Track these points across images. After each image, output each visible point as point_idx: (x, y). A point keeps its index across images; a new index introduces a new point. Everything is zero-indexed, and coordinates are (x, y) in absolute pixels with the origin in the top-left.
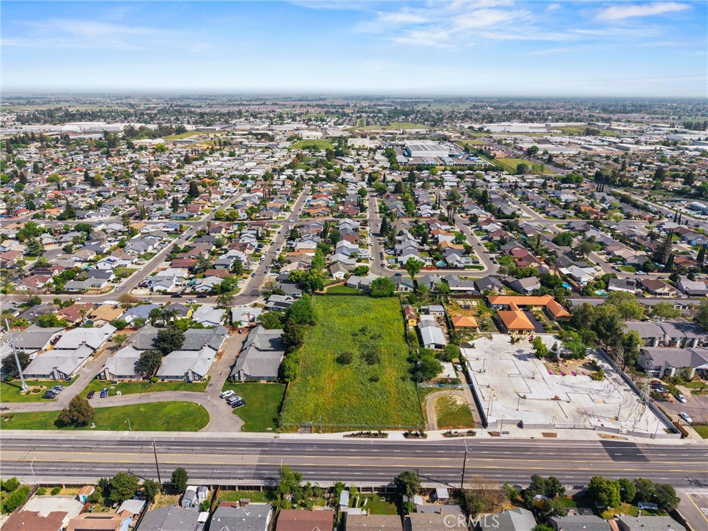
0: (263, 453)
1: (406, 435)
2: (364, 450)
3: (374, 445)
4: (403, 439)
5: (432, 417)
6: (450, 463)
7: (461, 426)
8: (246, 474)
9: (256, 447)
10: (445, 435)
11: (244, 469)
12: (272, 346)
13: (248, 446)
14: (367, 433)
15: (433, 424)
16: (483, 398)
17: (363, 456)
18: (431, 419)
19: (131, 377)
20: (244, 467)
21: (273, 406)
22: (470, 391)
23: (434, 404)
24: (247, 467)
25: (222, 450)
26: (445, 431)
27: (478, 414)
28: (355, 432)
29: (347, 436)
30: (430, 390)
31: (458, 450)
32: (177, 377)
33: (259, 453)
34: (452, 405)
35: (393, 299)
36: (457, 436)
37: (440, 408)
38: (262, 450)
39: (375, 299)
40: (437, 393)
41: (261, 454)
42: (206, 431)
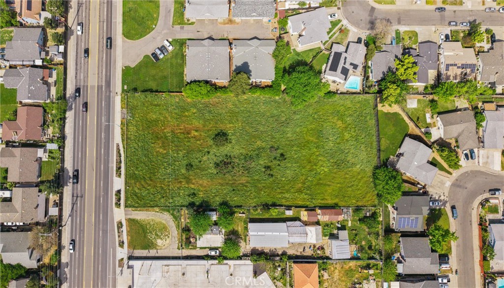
0: (100, 88)
1: (119, 192)
2: (102, 159)
3: (108, 167)
4: (116, 189)
5: (141, 215)
6: (89, 222)
7: (129, 238)
8: (80, 80)
9: (106, 81)
11: (84, 78)
13: (106, 75)
15: (131, 215)
16: (168, 266)
17: (97, 158)
18: (138, 214)
20: (86, 77)
21: (153, 85)
22: (177, 255)
23: (158, 220)
24: (86, 79)
25: (103, 58)
26: (124, 223)
27: (145, 255)
29: (118, 145)
30: (176, 218)
31: (103, 231)
33: (100, 84)
34: (157, 235)
36: (118, 232)
37: (152, 223)
38: (102, 86)
41: (98, 86)
42: (123, 41)
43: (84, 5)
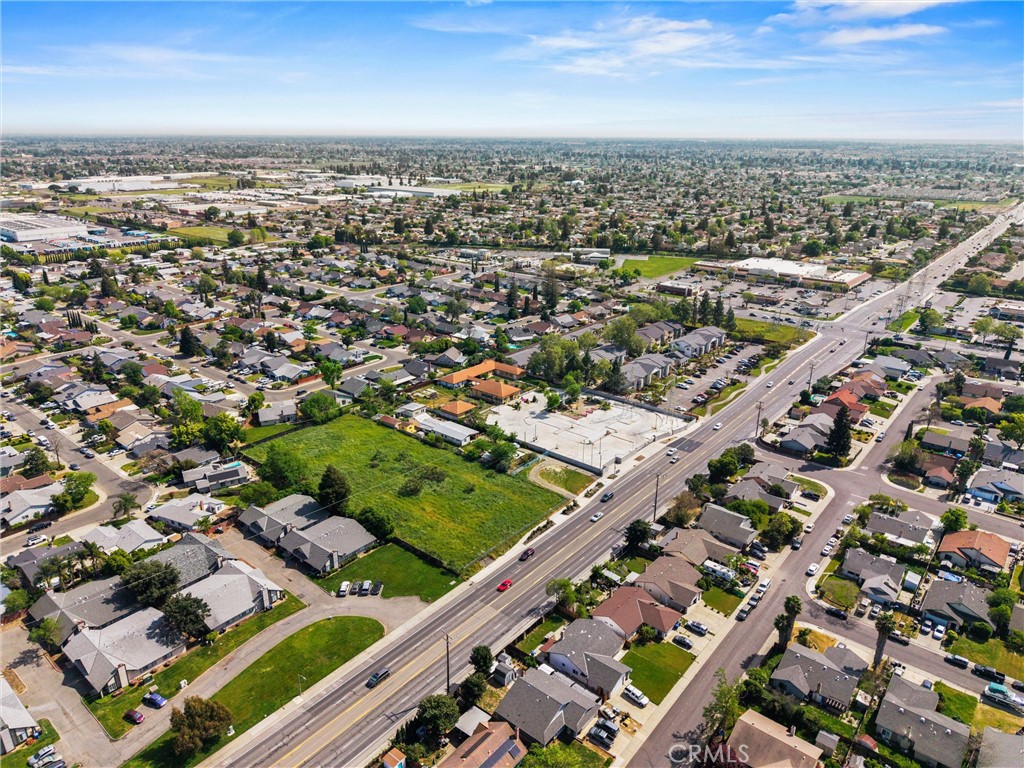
0: (486, 601)
1: (564, 513)
2: (557, 542)
3: (557, 534)
4: (566, 517)
5: (558, 489)
7: (587, 484)
8: (504, 624)
9: (470, 602)
10: (586, 496)
11: (496, 623)
12: (309, 518)
14: (538, 530)
15: (568, 494)
18: (560, 491)
19: (165, 657)
20: (492, 622)
22: (551, 458)
23: (544, 481)
24: (496, 620)
26: (583, 494)
27: (583, 469)
28: (529, 534)
29: (525, 543)
30: (523, 473)
32: (244, 614)
34: (556, 474)
35: (346, 416)
36: (596, 491)
37: (553, 481)
38: (481, 601)
39: (325, 426)
40: (532, 472)
41: (487, 603)
42: (392, 629)
43: (388, 713)
